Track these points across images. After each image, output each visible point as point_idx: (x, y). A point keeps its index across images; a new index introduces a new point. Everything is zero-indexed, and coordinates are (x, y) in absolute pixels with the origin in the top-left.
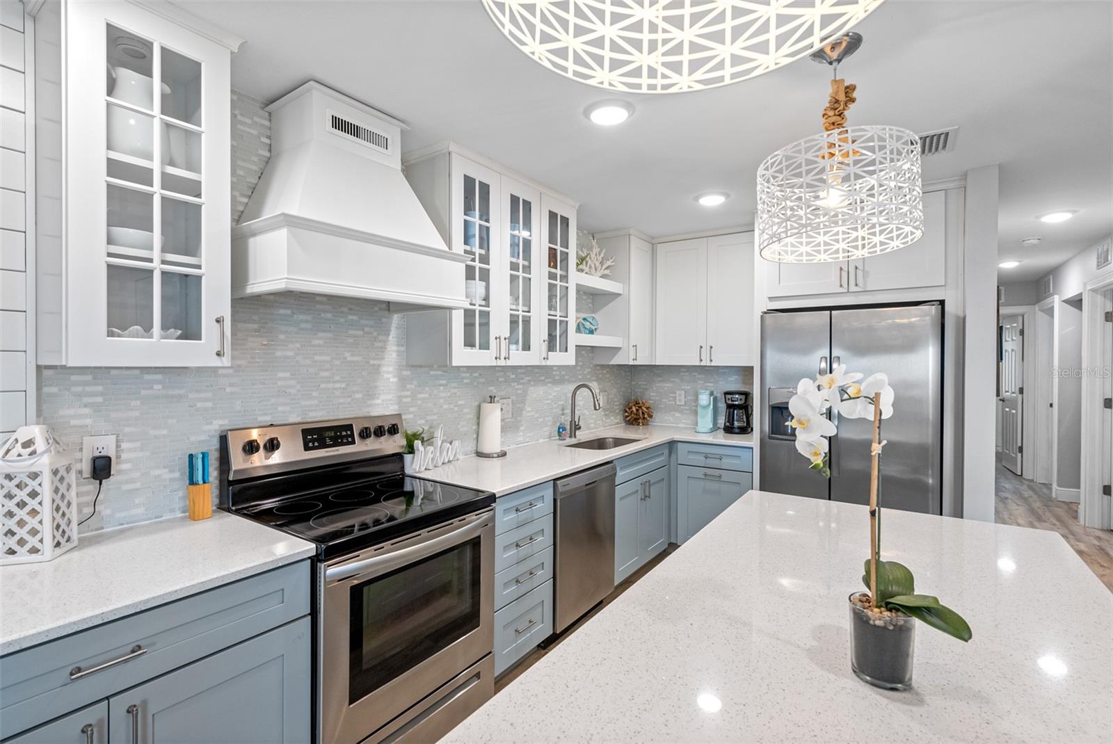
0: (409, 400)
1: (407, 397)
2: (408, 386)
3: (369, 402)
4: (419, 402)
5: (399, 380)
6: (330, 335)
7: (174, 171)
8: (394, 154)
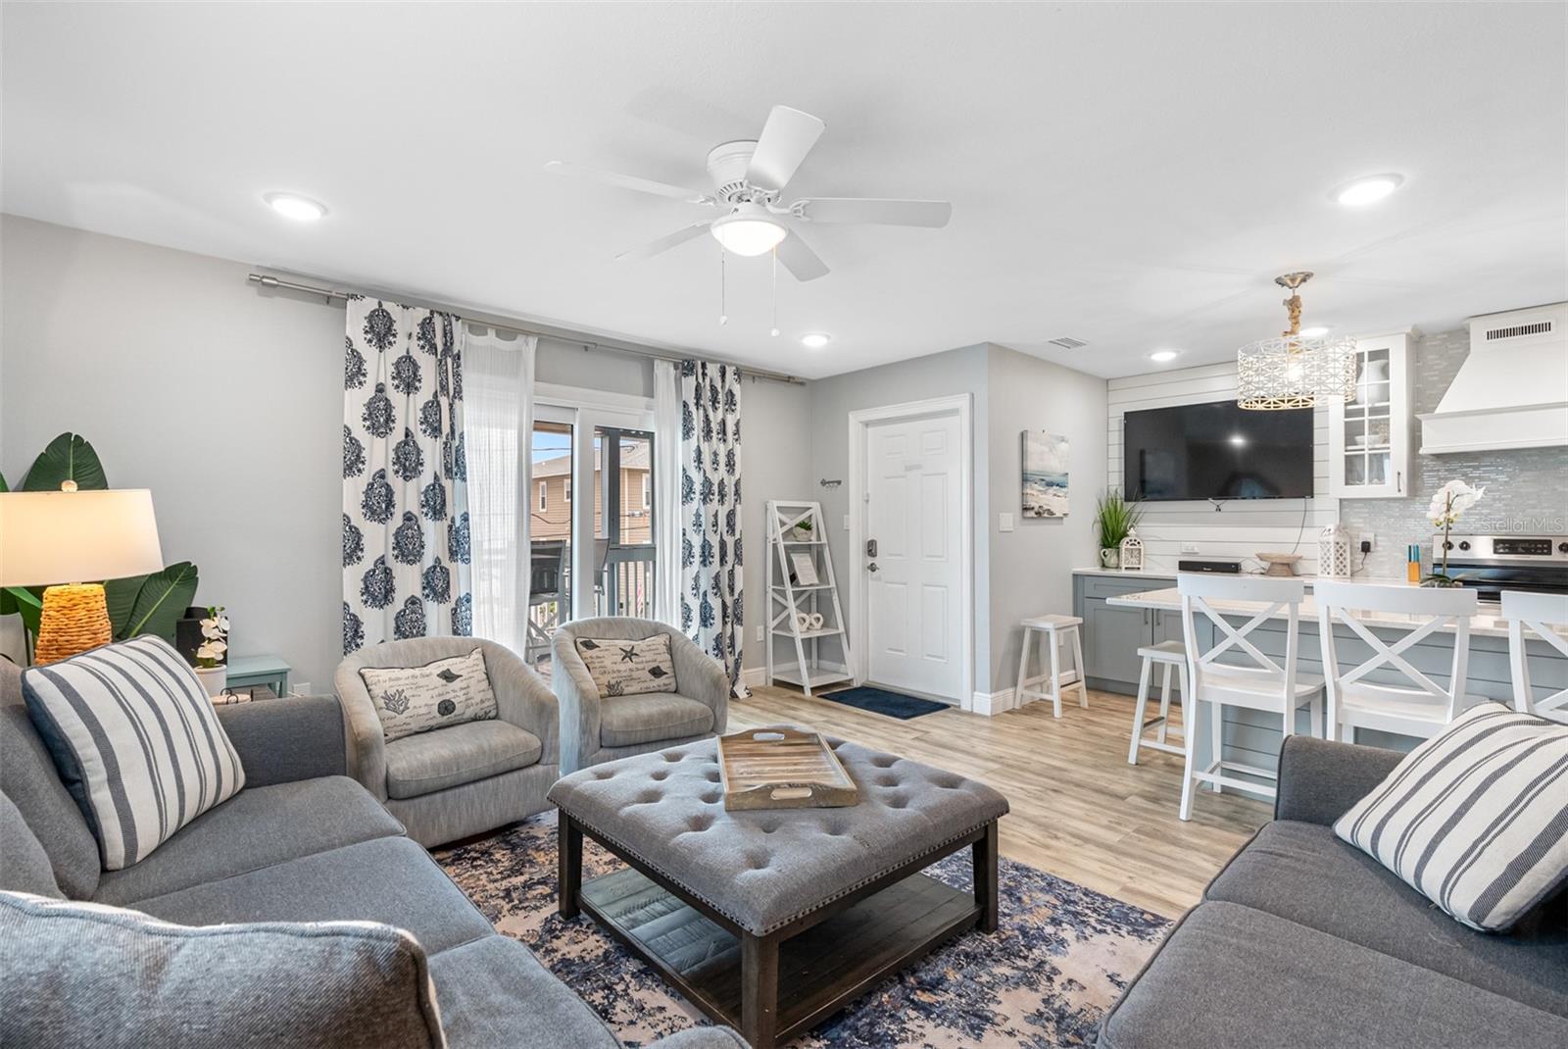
7: (1377, 405)
8: (1562, 331)
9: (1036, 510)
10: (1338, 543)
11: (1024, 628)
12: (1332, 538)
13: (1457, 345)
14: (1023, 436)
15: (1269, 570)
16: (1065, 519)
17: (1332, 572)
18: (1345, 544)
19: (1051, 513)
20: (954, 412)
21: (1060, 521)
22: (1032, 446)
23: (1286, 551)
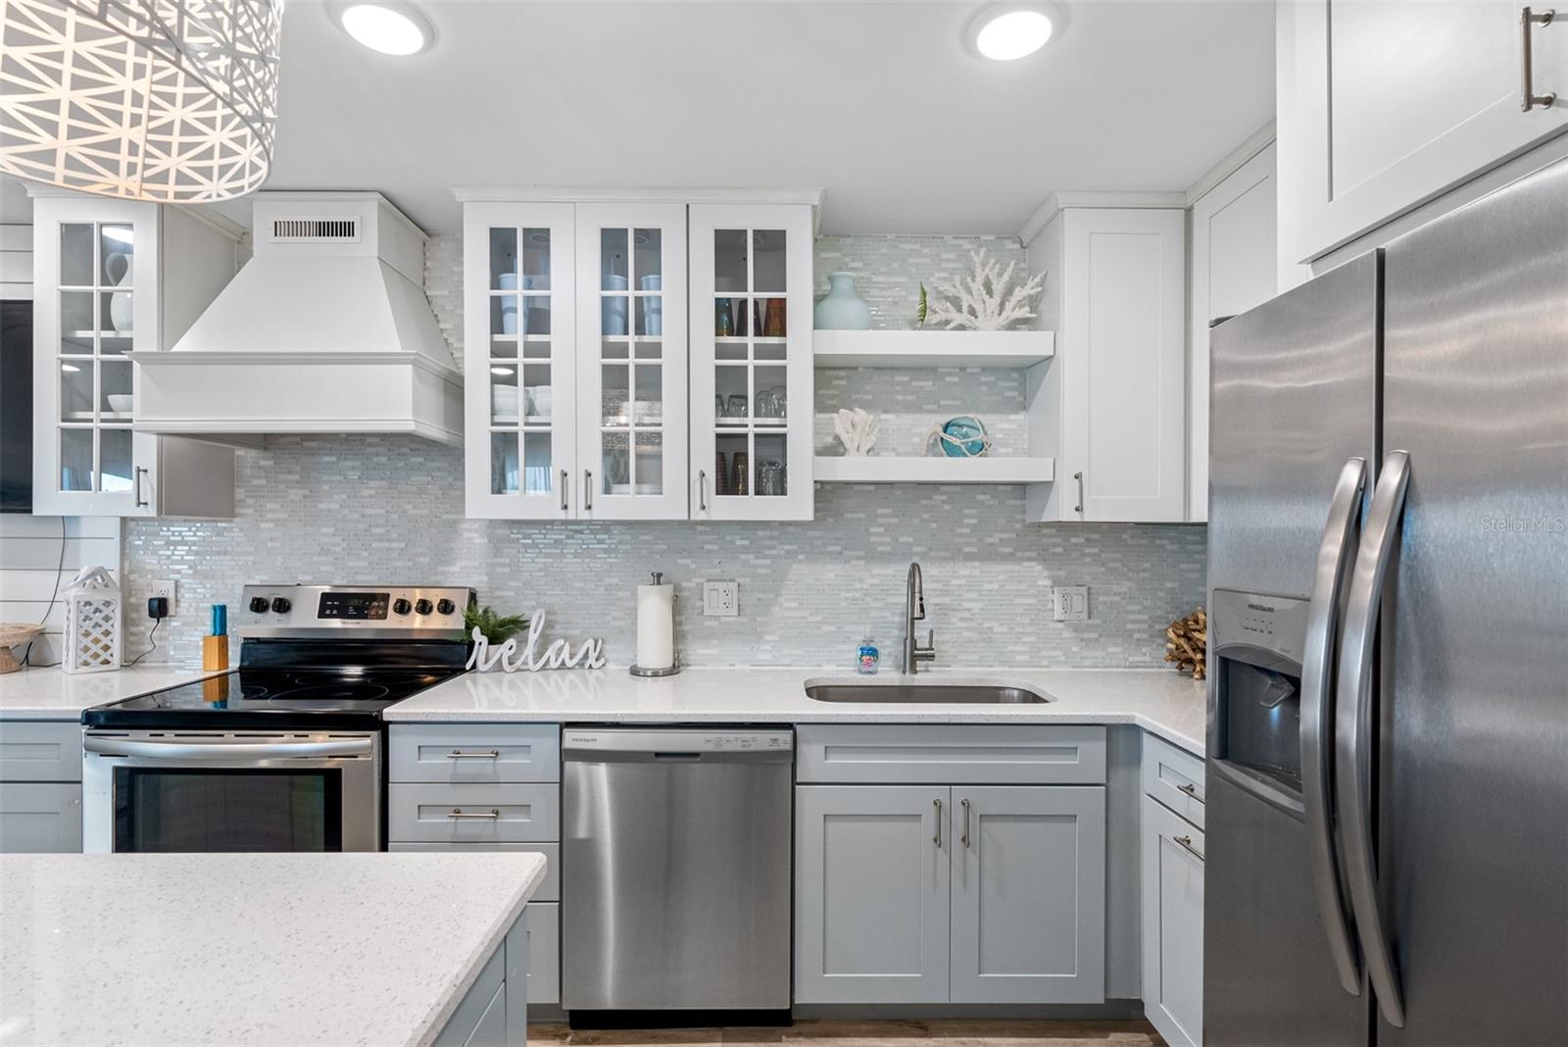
0: (507, 570)
1: (503, 565)
2: (505, 551)
3: (440, 569)
5: (490, 542)
6: (384, 483)
8: (368, 240)
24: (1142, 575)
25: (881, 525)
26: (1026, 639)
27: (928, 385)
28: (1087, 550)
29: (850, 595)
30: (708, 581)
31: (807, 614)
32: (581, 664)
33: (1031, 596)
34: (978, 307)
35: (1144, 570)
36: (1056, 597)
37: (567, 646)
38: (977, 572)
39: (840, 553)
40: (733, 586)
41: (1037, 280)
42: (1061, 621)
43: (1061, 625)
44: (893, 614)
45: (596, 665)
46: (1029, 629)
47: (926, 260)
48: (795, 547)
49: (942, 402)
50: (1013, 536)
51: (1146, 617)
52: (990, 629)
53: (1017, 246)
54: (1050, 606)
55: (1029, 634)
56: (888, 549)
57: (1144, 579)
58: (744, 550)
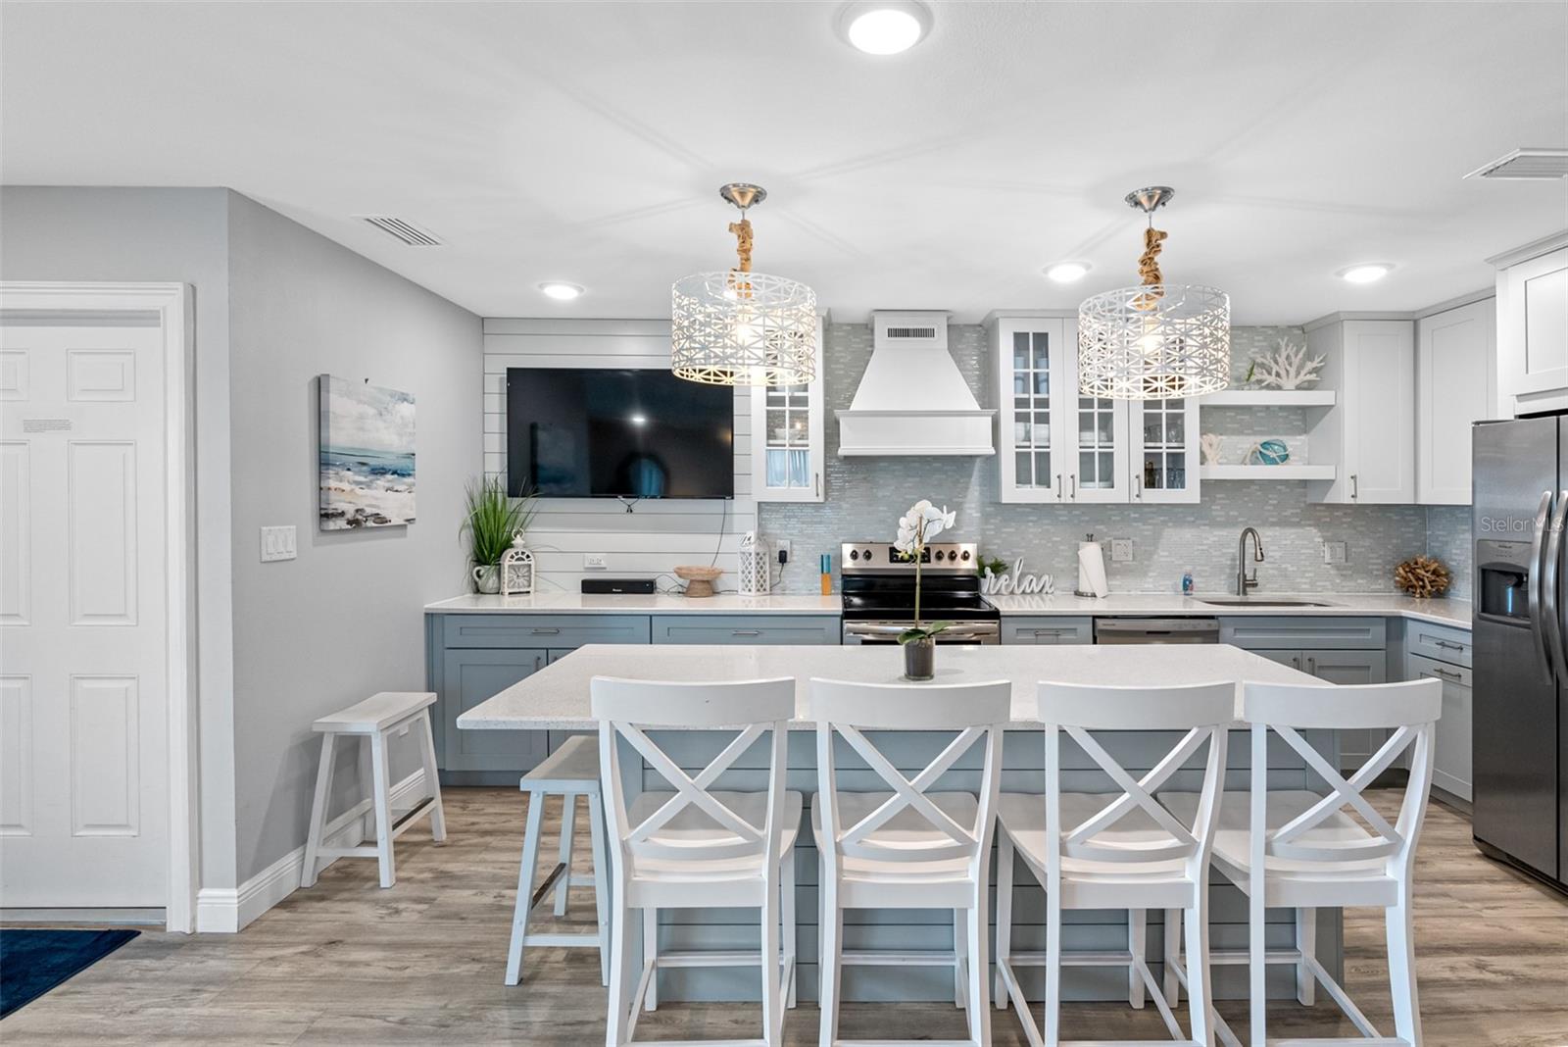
0: (992, 533)
1: (990, 530)
2: (992, 521)
4: (1004, 535)
5: (983, 515)
6: (918, 479)
7: (797, 394)
8: (941, 338)
9: (349, 516)
10: (758, 554)
11: (321, 736)
12: (752, 548)
13: (858, 340)
14: (320, 385)
15: (688, 589)
16: (409, 526)
17: (753, 589)
18: (764, 554)
19: (379, 519)
20: (148, 318)
21: (400, 532)
22: (337, 403)
23: (703, 563)
24: (1378, 535)
25: (1218, 505)
26: (1307, 575)
27: (1246, 417)
28: (1344, 520)
29: (1200, 547)
30: (1115, 539)
31: (1173, 559)
32: (1041, 591)
33: (1310, 548)
34: (1283, 373)
35: (1380, 532)
36: (1326, 549)
37: (1035, 580)
38: (1277, 534)
39: (1193, 522)
40: (1130, 542)
41: (1321, 358)
42: (1329, 564)
43: (1329, 566)
44: (1227, 560)
45: (1050, 591)
46: (1309, 569)
47: (1245, 341)
48: (1167, 518)
49: (1255, 429)
50: (1299, 511)
51: (1380, 561)
52: (1286, 569)
53: (1301, 332)
54: (1322, 554)
55: (1310, 572)
56: (1223, 519)
57: (1379, 538)
58: (1135, 520)
